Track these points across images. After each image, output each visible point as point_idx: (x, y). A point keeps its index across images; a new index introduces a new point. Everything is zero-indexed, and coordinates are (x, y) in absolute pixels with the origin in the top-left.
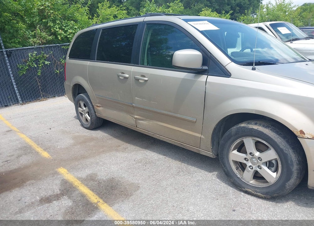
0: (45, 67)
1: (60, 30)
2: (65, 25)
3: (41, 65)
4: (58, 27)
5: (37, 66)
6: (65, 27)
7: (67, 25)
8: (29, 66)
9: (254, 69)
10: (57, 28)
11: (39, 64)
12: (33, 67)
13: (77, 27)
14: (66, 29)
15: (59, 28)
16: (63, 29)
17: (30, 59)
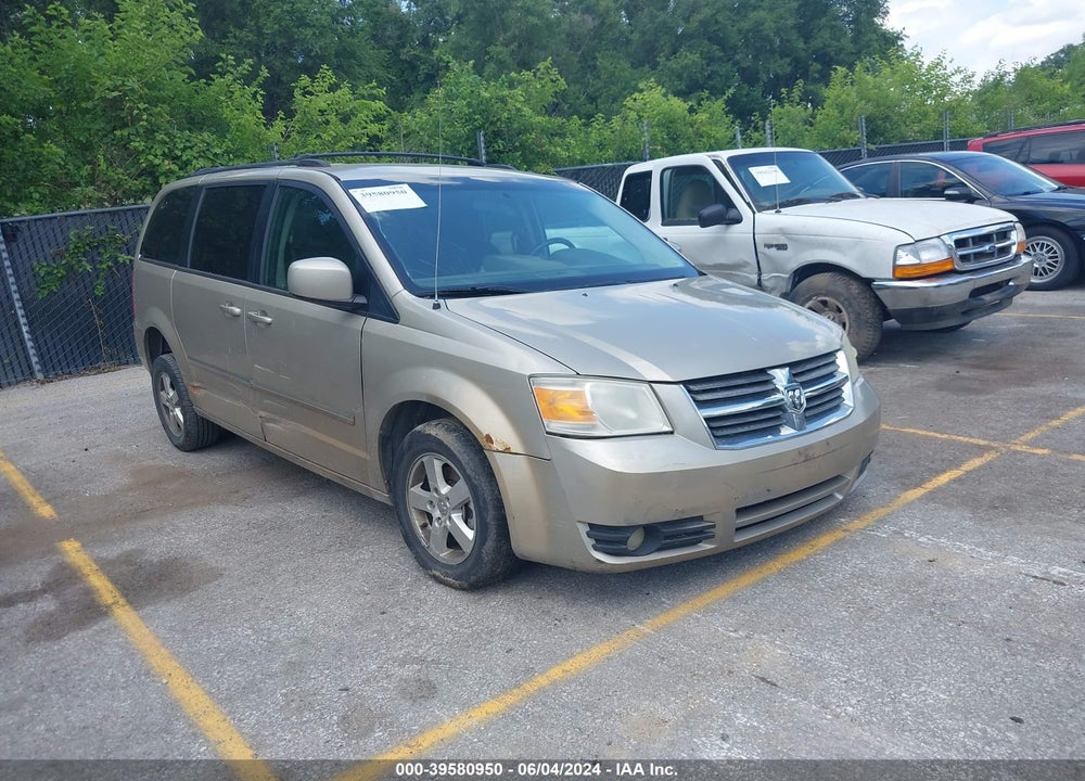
0: (118, 270)
1: (166, 162)
2: (182, 146)
3: (104, 266)
4: (159, 152)
5: (95, 269)
6: (184, 150)
7: (189, 144)
8: (70, 268)
9: (437, 307)
10: (156, 156)
11: (101, 263)
12: (81, 270)
13: (218, 151)
14: (184, 158)
15: (164, 154)
16: (175, 159)
17: (72, 246)
